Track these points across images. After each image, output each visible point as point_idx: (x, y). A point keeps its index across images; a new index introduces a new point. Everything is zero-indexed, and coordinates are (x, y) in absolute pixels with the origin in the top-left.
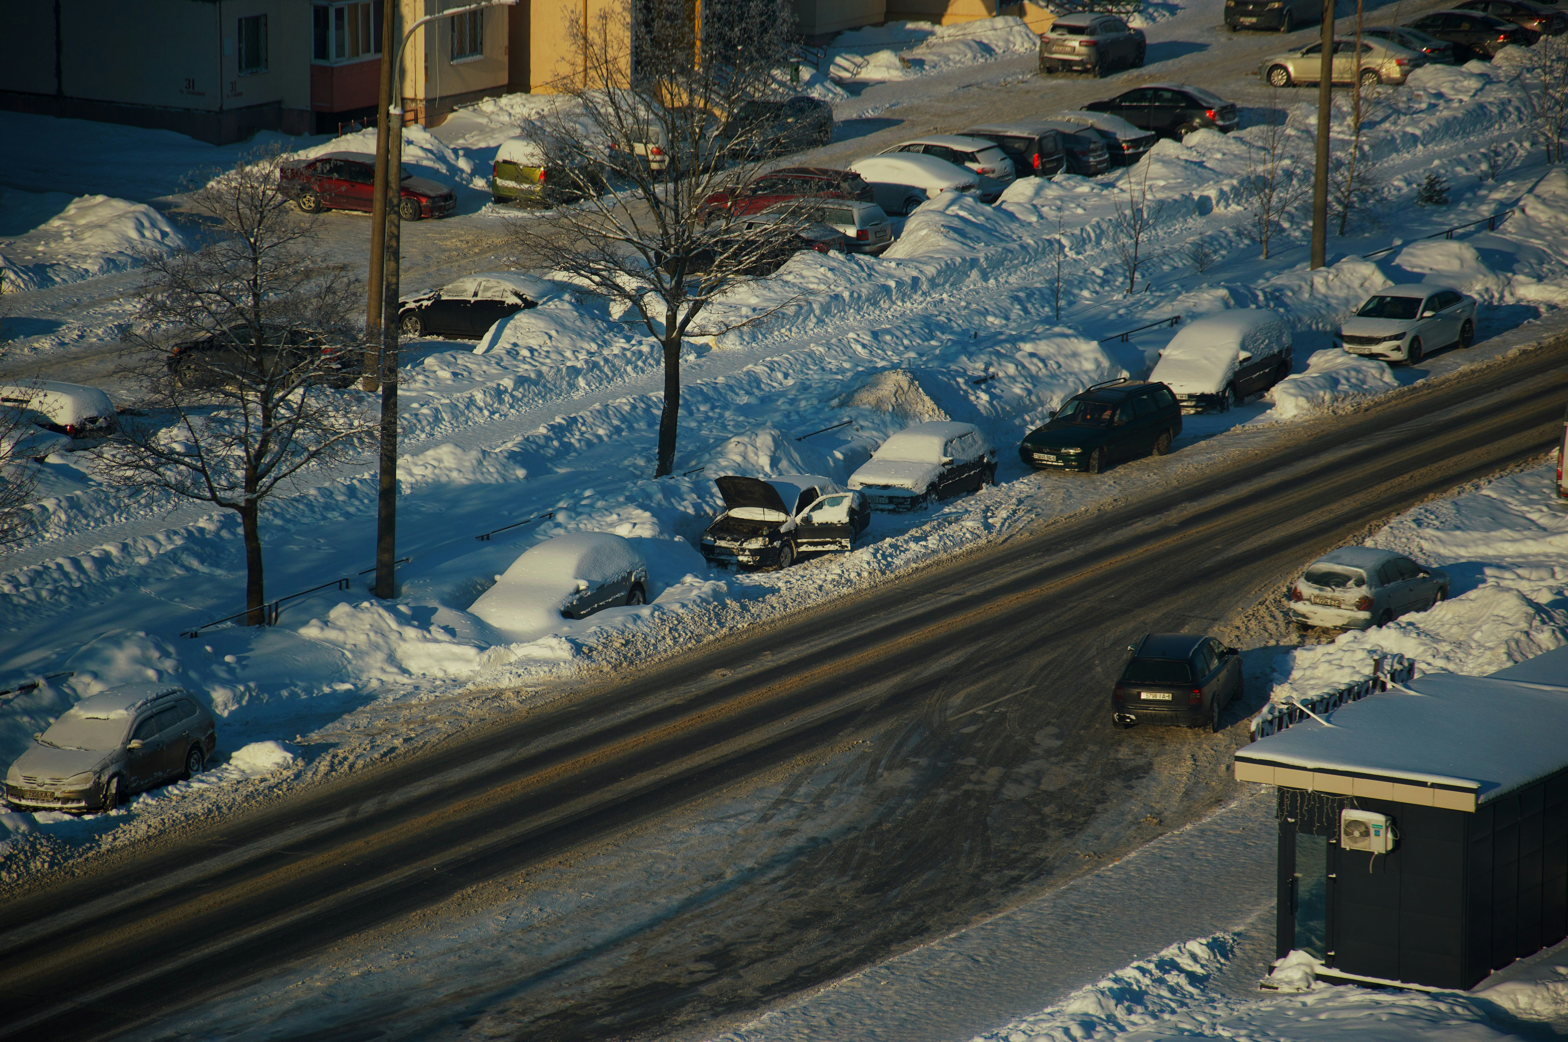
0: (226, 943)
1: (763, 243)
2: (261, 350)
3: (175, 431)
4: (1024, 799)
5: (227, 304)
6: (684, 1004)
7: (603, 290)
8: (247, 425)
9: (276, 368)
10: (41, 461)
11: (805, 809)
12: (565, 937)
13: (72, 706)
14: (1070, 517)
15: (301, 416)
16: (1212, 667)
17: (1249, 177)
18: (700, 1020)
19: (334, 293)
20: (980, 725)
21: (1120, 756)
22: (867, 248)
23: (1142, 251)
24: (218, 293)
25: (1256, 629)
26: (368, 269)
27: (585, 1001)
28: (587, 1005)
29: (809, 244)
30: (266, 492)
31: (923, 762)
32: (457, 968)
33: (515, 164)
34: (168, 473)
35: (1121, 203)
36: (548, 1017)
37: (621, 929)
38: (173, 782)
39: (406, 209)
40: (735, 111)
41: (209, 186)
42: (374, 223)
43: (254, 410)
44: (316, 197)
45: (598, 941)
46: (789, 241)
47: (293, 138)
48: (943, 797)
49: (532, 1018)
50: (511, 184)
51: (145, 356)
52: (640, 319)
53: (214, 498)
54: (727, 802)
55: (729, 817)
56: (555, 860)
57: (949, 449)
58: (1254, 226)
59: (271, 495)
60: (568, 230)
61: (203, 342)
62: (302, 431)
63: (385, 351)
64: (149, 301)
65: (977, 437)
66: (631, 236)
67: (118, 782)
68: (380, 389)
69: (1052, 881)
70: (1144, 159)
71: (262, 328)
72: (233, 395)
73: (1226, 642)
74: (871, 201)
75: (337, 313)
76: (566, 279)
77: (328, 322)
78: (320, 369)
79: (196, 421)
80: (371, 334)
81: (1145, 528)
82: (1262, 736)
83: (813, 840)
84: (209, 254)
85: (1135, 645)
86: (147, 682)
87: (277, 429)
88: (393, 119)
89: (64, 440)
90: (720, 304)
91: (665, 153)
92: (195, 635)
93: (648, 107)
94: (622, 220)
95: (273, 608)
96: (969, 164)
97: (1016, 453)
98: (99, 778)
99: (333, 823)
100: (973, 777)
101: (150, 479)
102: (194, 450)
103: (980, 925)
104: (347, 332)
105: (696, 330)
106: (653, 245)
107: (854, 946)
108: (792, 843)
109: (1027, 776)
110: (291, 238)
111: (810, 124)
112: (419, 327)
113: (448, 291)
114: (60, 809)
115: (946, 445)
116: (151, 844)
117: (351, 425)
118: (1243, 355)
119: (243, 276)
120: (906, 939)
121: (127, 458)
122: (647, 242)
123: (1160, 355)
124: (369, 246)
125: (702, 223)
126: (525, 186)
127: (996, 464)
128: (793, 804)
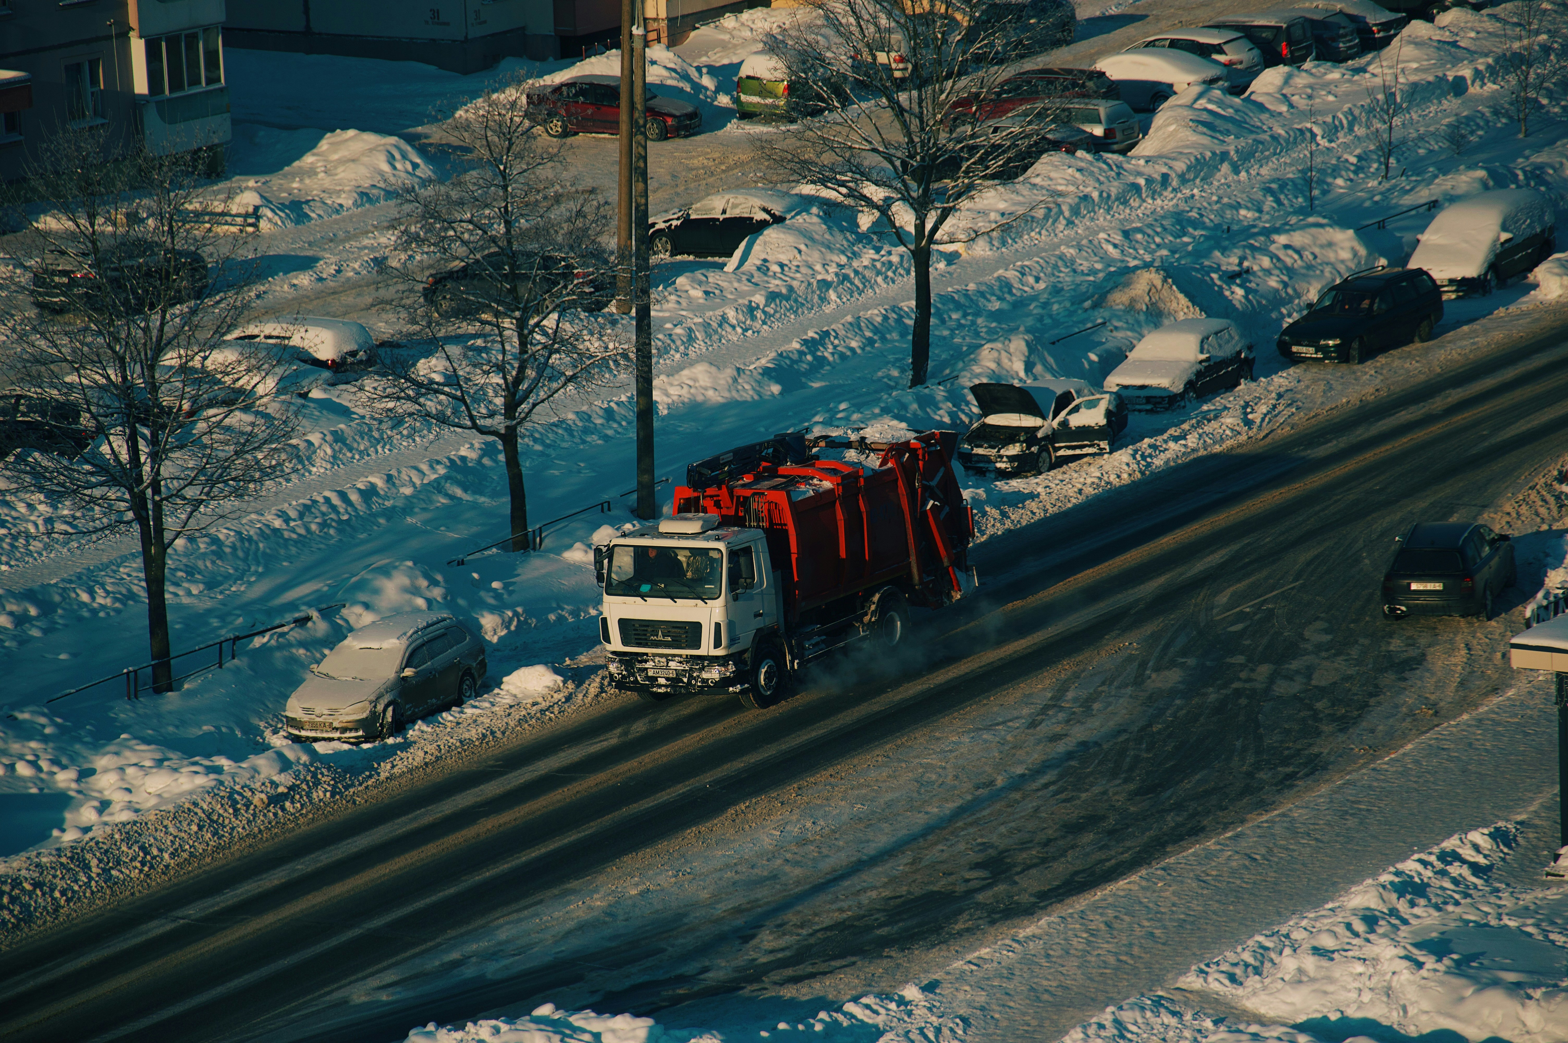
0: (506, 866)
1: (1009, 147)
2: (514, 277)
3: (434, 361)
4: (1295, 695)
5: (480, 232)
6: (960, 912)
7: (850, 201)
8: (504, 352)
9: (530, 294)
10: (304, 396)
11: (1074, 713)
12: (840, 849)
13: (346, 637)
14: (1332, 409)
15: (557, 342)
16: (1484, 555)
17: (1505, 55)
18: (978, 927)
19: (585, 217)
20: (1248, 623)
21: (1391, 648)
22: (1115, 147)
23: (1397, 135)
24: (470, 221)
25: (1527, 514)
26: (616, 192)
27: (862, 912)
28: (864, 916)
29: (1056, 146)
30: (525, 418)
31: (1191, 661)
32: (734, 883)
33: (758, 79)
34: (429, 403)
35: (1373, 88)
36: (825, 929)
37: (894, 839)
38: (448, 709)
39: (653, 129)
40: (977, 14)
41: (457, 115)
42: (621, 145)
43: (510, 338)
44: (563, 121)
45: (872, 852)
46: (1036, 143)
47: (538, 64)
48: (1213, 696)
49: (810, 931)
50: (755, 99)
51: (401, 287)
52: (889, 230)
53: (475, 426)
54: (995, 709)
55: (998, 724)
56: (826, 774)
57: (1206, 346)
58: (1512, 104)
59: (530, 421)
60: (814, 143)
61: (457, 272)
62: (558, 356)
63: (637, 273)
64: (402, 233)
65: (1233, 333)
66: (877, 146)
67: (394, 711)
68: (634, 310)
69: (1327, 777)
70: (1395, 42)
71: (514, 255)
72: (489, 323)
73: (1497, 529)
74: (1118, 99)
75: (588, 237)
76: (813, 192)
77: (579, 245)
78: (574, 294)
79: (454, 350)
80: (623, 256)
81: (1409, 416)
82: (1538, 622)
83: (1084, 744)
84: (460, 184)
85: (1403, 536)
86: (417, 610)
87: (533, 355)
88: (636, 39)
89: (326, 374)
90: (968, 210)
91: (908, 61)
92: (461, 563)
93: (890, 15)
94: (867, 130)
95: (537, 533)
96: (1216, 57)
97: (1274, 347)
98: (375, 707)
99: (605, 744)
100: (1243, 675)
101: (412, 410)
102: (452, 379)
103: (1256, 823)
104: (598, 255)
105: (946, 238)
106: (899, 154)
107: (1129, 848)
108: (1061, 747)
109: (1298, 672)
110: (539, 164)
111: (1053, 24)
112: (669, 247)
113: (696, 210)
114: (339, 739)
115: (1202, 342)
116: (428, 770)
117: (607, 347)
118: (1505, 236)
119: (494, 203)
120: (1182, 840)
121: (388, 390)
122: (892, 151)
123: (1418, 241)
124: (617, 168)
125: (947, 129)
126: (769, 101)
127: (1254, 359)
128: (1061, 709)
